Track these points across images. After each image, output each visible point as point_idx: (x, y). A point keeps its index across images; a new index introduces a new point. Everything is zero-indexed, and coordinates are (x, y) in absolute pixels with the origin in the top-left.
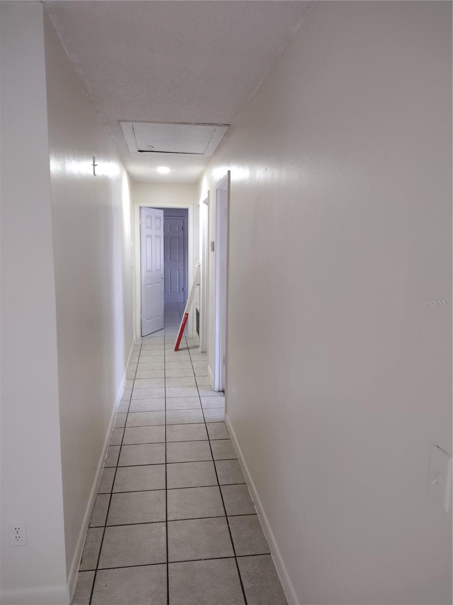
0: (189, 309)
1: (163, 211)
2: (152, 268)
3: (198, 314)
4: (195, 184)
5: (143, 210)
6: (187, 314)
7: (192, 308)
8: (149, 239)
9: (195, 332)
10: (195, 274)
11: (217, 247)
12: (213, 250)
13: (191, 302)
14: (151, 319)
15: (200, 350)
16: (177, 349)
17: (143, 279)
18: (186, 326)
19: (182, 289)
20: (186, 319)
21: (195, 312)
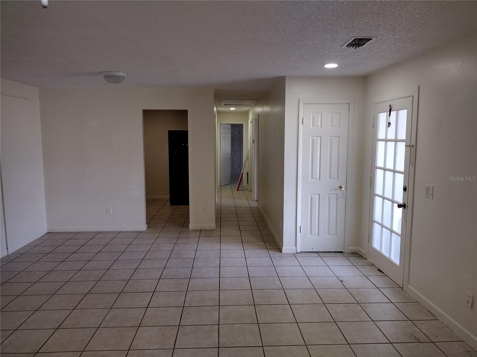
0: (243, 171)
1: (230, 125)
2: (225, 153)
3: (248, 174)
4: (247, 113)
5: (221, 125)
6: (243, 173)
7: (245, 171)
8: (224, 139)
9: (247, 184)
10: (246, 155)
11: (255, 142)
12: (254, 143)
13: (244, 168)
14: (224, 178)
15: (249, 190)
16: (238, 190)
17: (221, 158)
18: (242, 180)
19: (239, 167)
20: (242, 176)
21: (246, 174)
